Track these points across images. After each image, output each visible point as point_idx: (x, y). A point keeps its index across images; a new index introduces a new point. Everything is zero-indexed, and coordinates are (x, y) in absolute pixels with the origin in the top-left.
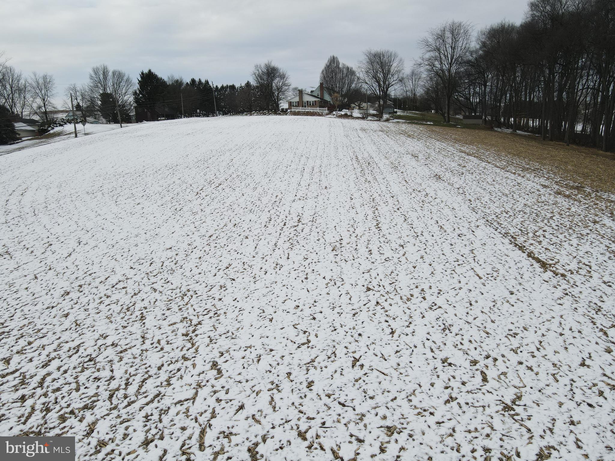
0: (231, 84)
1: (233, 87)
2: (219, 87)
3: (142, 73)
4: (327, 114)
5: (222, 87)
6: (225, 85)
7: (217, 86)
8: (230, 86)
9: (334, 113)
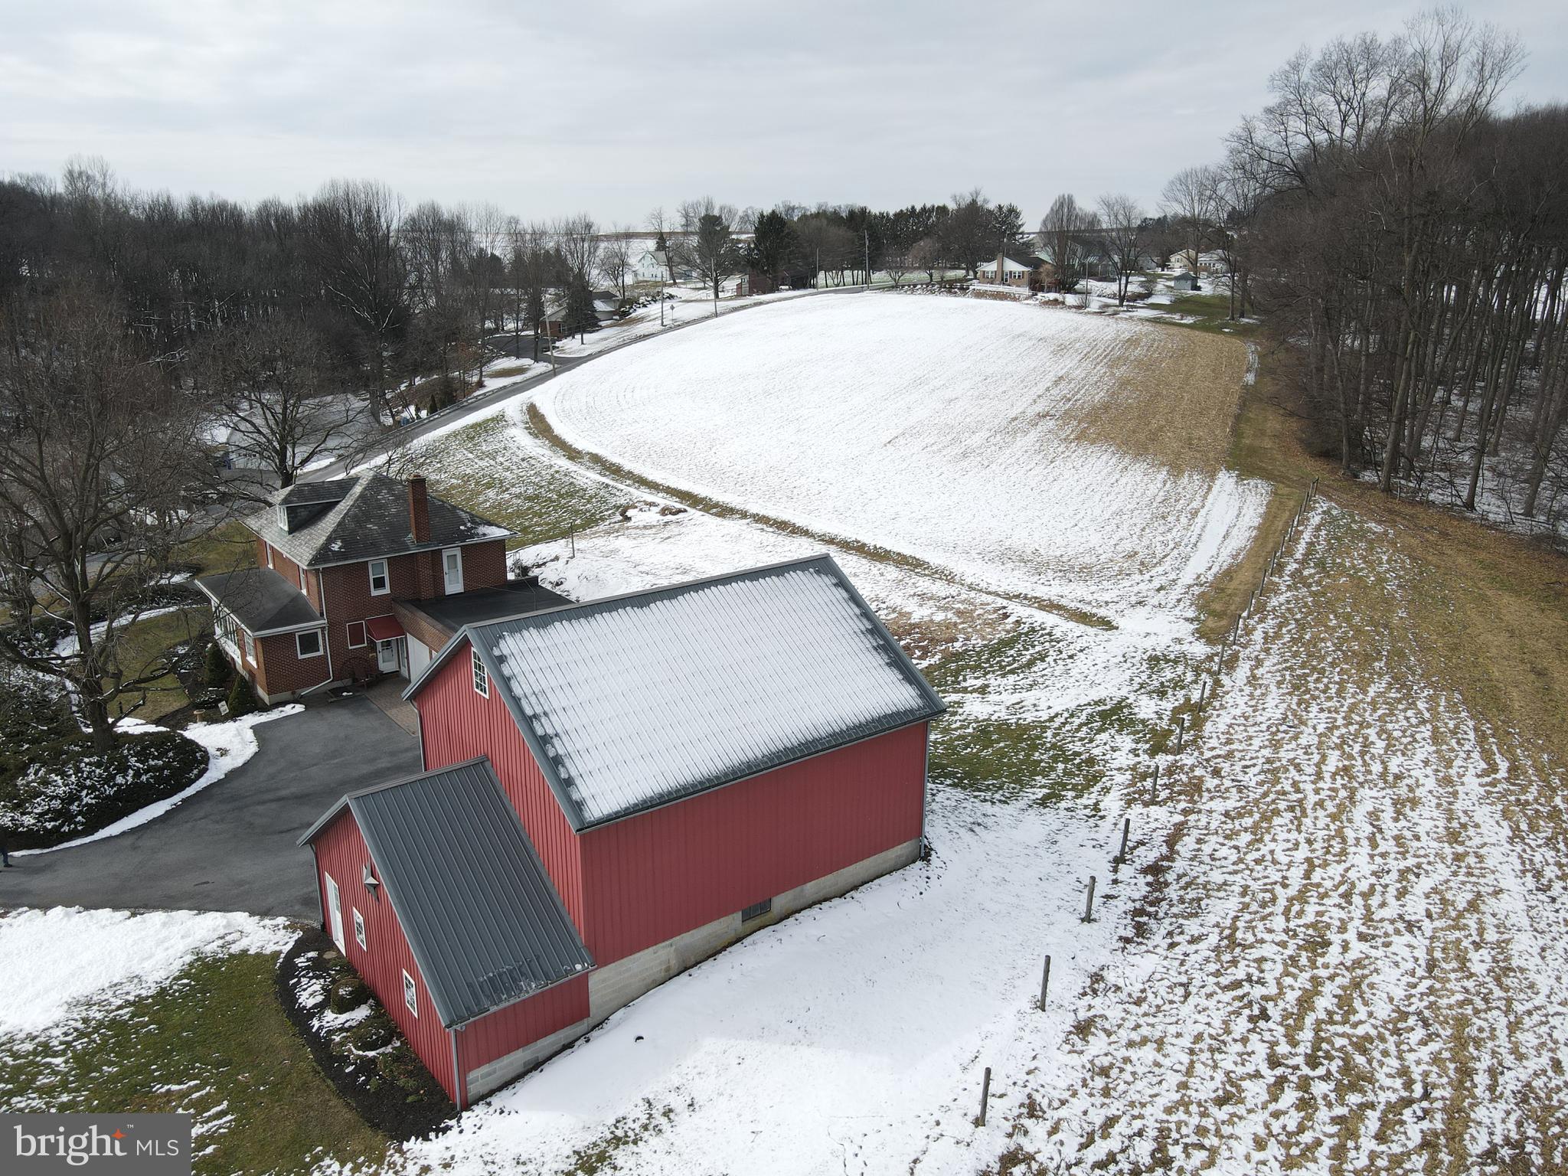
0: (941, 205)
1: (942, 210)
2: (918, 208)
3: (762, 215)
4: (1026, 299)
5: (924, 209)
6: (928, 206)
7: (913, 207)
8: (938, 207)
9: (1040, 295)
